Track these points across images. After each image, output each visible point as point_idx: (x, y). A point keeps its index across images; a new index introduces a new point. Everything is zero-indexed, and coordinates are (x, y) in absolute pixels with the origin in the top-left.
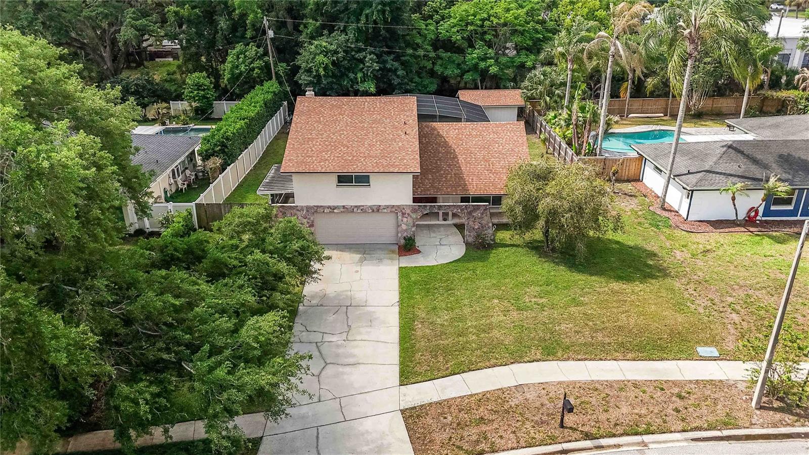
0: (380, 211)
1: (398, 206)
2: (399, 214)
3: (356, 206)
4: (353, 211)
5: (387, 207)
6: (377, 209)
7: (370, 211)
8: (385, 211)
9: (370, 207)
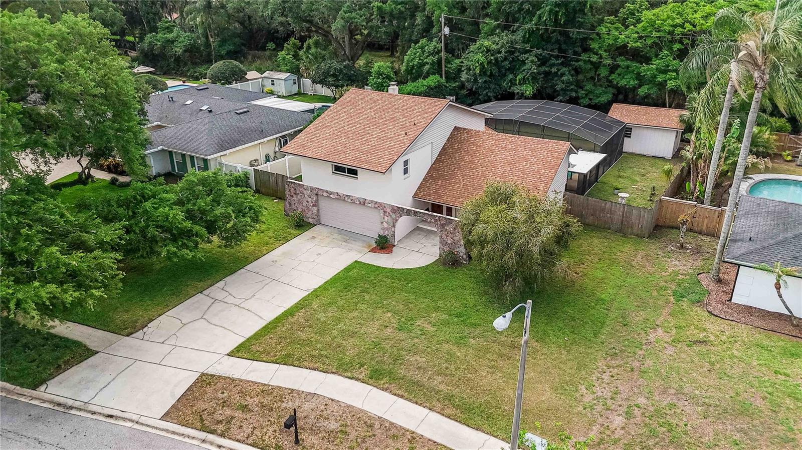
0: (366, 204)
1: (381, 204)
2: (382, 211)
3: (347, 196)
4: (344, 200)
5: (372, 202)
6: (363, 203)
7: (358, 203)
8: (370, 205)
9: (358, 198)
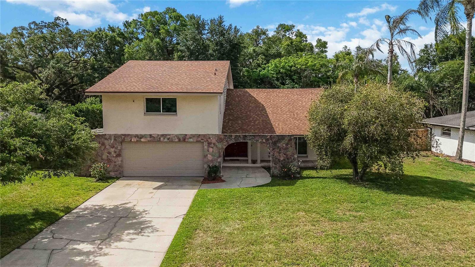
0: (186, 140)
1: (204, 136)
2: (206, 144)
4: (159, 141)
5: (193, 136)
6: (183, 139)
7: (177, 140)
8: (191, 140)
9: (177, 136)
